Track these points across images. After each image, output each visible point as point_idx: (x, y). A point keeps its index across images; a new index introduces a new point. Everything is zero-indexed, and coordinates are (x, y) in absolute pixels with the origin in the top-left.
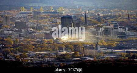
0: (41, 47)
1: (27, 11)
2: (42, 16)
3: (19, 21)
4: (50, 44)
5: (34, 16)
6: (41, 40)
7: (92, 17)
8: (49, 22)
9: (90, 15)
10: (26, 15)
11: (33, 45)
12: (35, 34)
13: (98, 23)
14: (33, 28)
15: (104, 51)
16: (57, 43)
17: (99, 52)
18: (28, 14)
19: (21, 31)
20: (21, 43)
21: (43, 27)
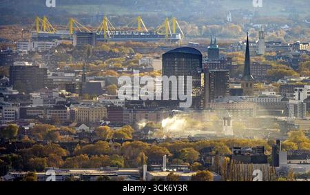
0: (90, 152)
1: (58, 32)
2: (106, 47)
3: (27, 64)
4: (121, 142)
5: (78, 47)
6: (93, 128)
7: (274, 54)
8: (125, 69)
9: (268, 47)
10: (50, 44)
11: (63, 145)
12: (76, 109)
13: (290, 75)
14: (70, 87)
15: (301, 170)
16: (143, 141)
17: (284, 172)
18: (59, 42)
19: (29, 97)
20: (26, 138)
21: (103, 85)
